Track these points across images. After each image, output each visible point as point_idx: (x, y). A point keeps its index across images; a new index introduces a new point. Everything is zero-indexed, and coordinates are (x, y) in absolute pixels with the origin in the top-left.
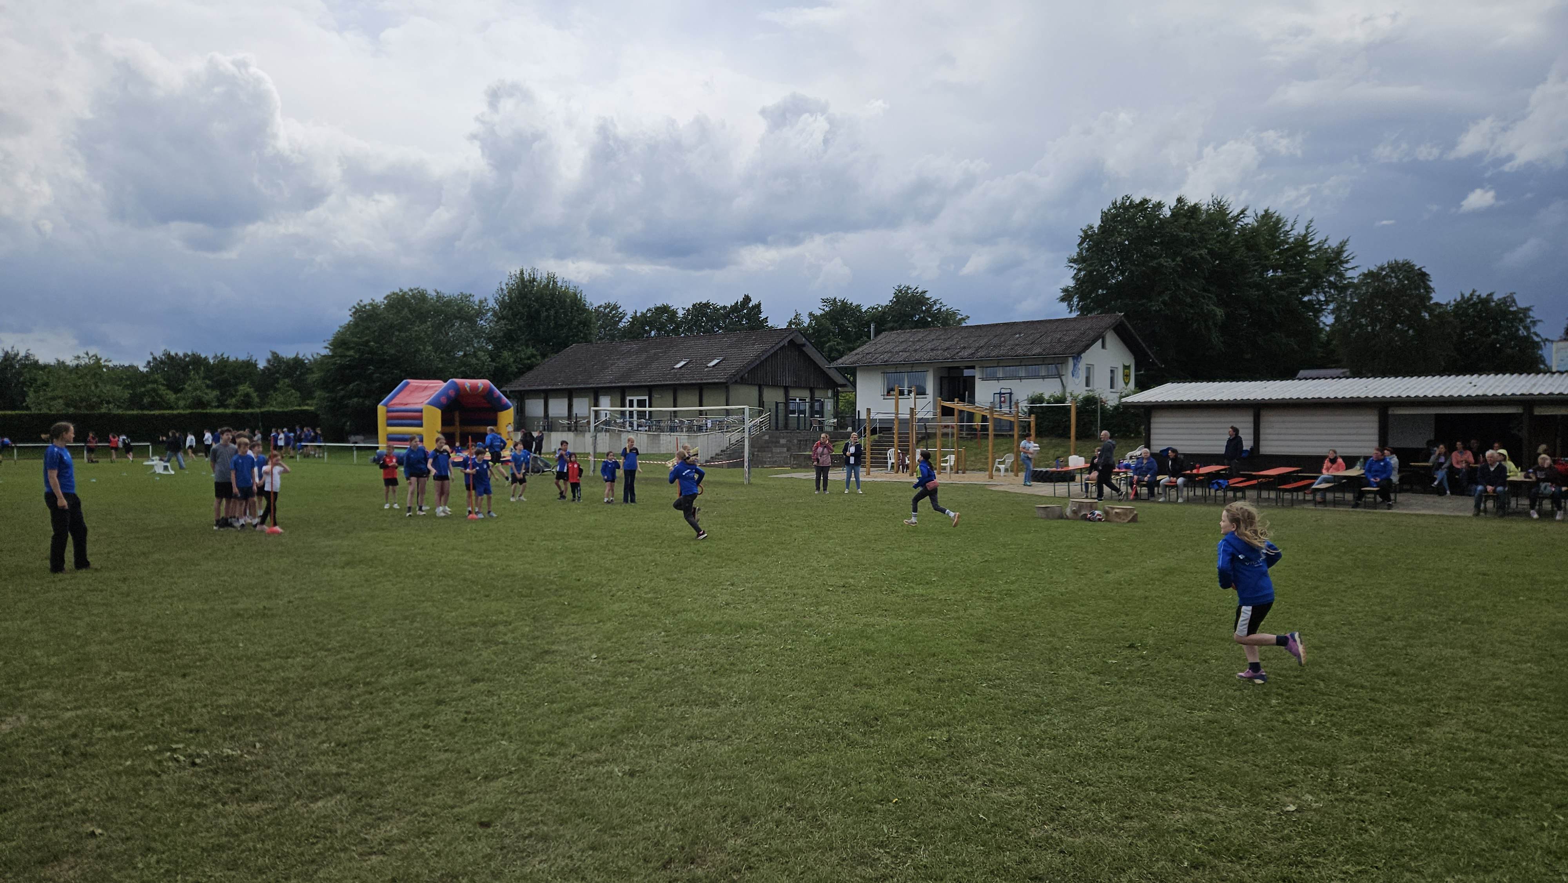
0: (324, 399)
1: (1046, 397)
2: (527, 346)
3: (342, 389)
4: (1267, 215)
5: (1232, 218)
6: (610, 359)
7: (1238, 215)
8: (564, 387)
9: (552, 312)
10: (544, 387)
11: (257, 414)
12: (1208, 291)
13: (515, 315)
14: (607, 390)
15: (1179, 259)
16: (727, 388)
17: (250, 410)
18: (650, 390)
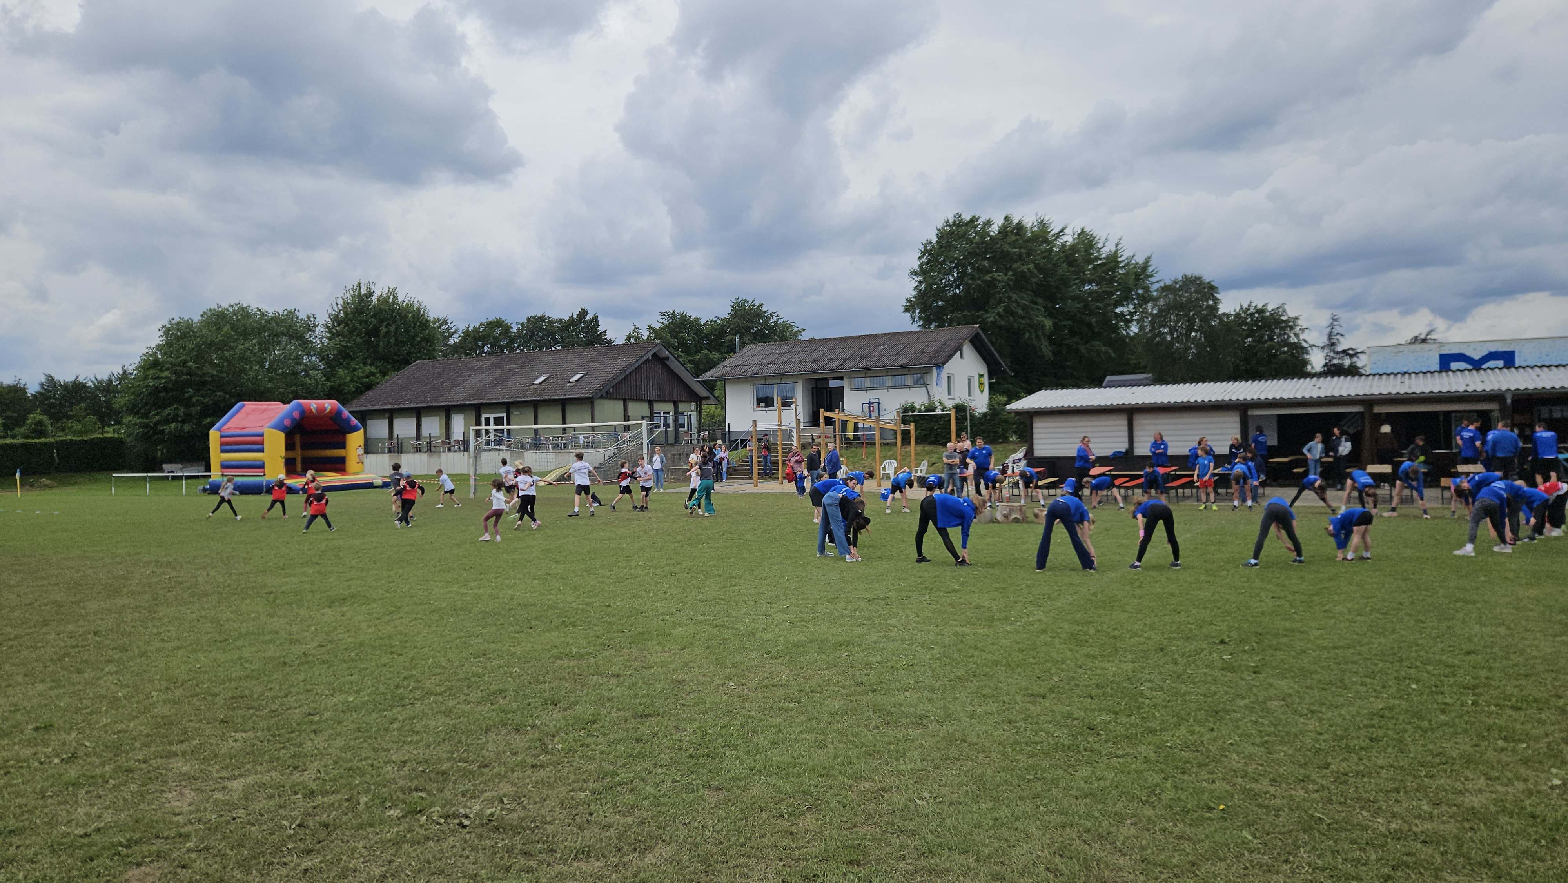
0: (136, 424)
1: (917, 406)
2: (365, 364)
3: (158, 414)
4: (1083, 231)
5: (1053, 236)
6: (461, 376)
7: (1059, 232)
8: (412, 405)
9: (393, 328)
10: (389, 407)
11: (53, 443)
12: (1036, 303)
13: (351, 332)
14: (460, 408)
15: (1010, 273)
16: (592, 403)
17: (42, 440)
18: (508, 406)
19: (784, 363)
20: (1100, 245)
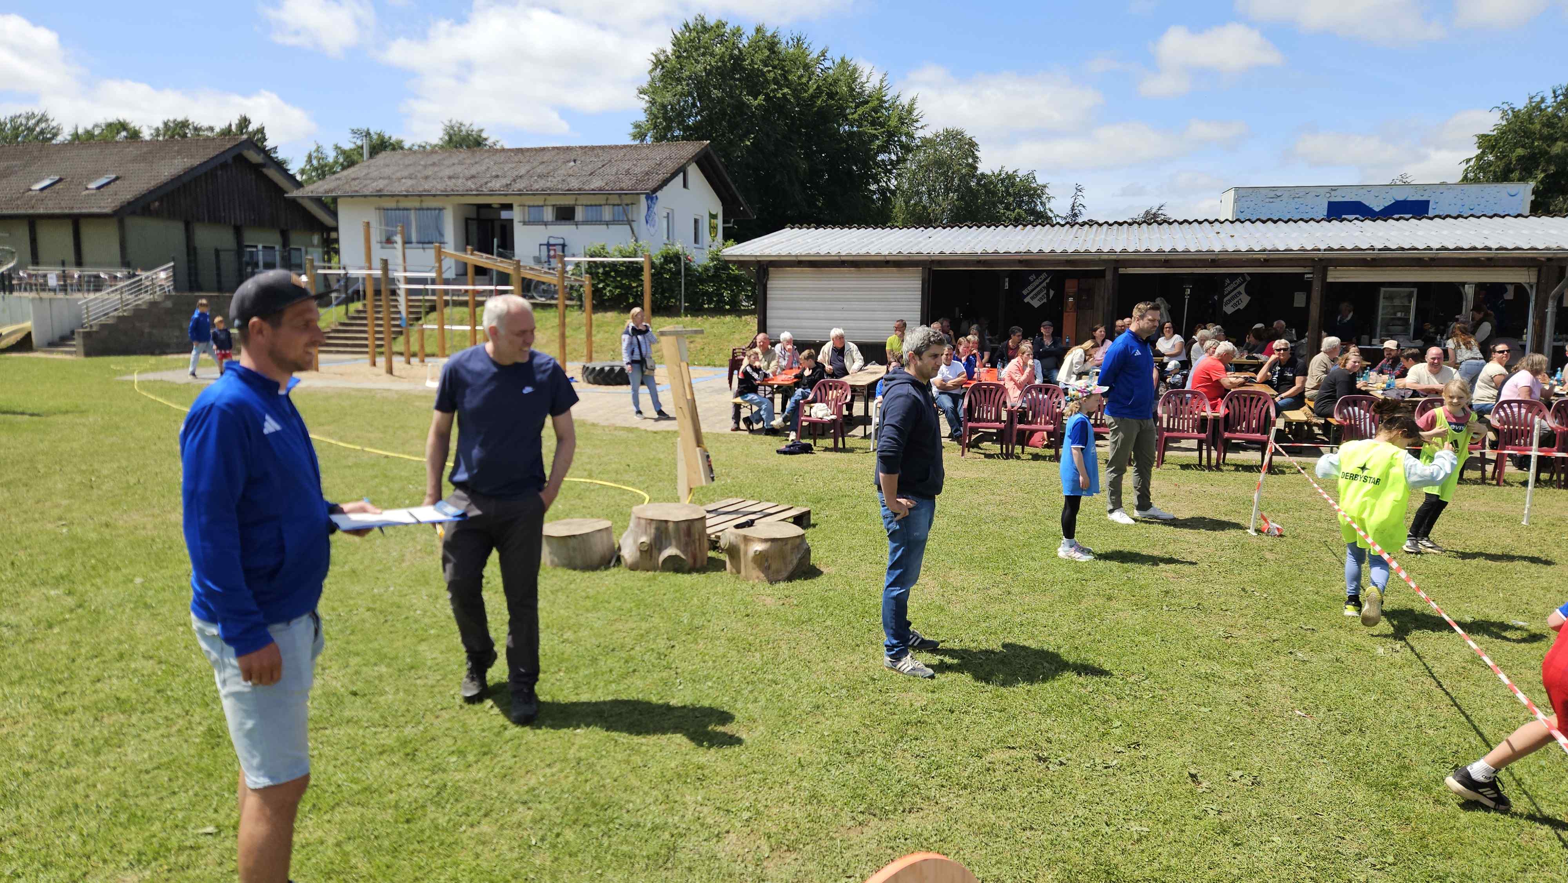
1: (610, 249)
19: (426, 178)
20: (864, 79)
